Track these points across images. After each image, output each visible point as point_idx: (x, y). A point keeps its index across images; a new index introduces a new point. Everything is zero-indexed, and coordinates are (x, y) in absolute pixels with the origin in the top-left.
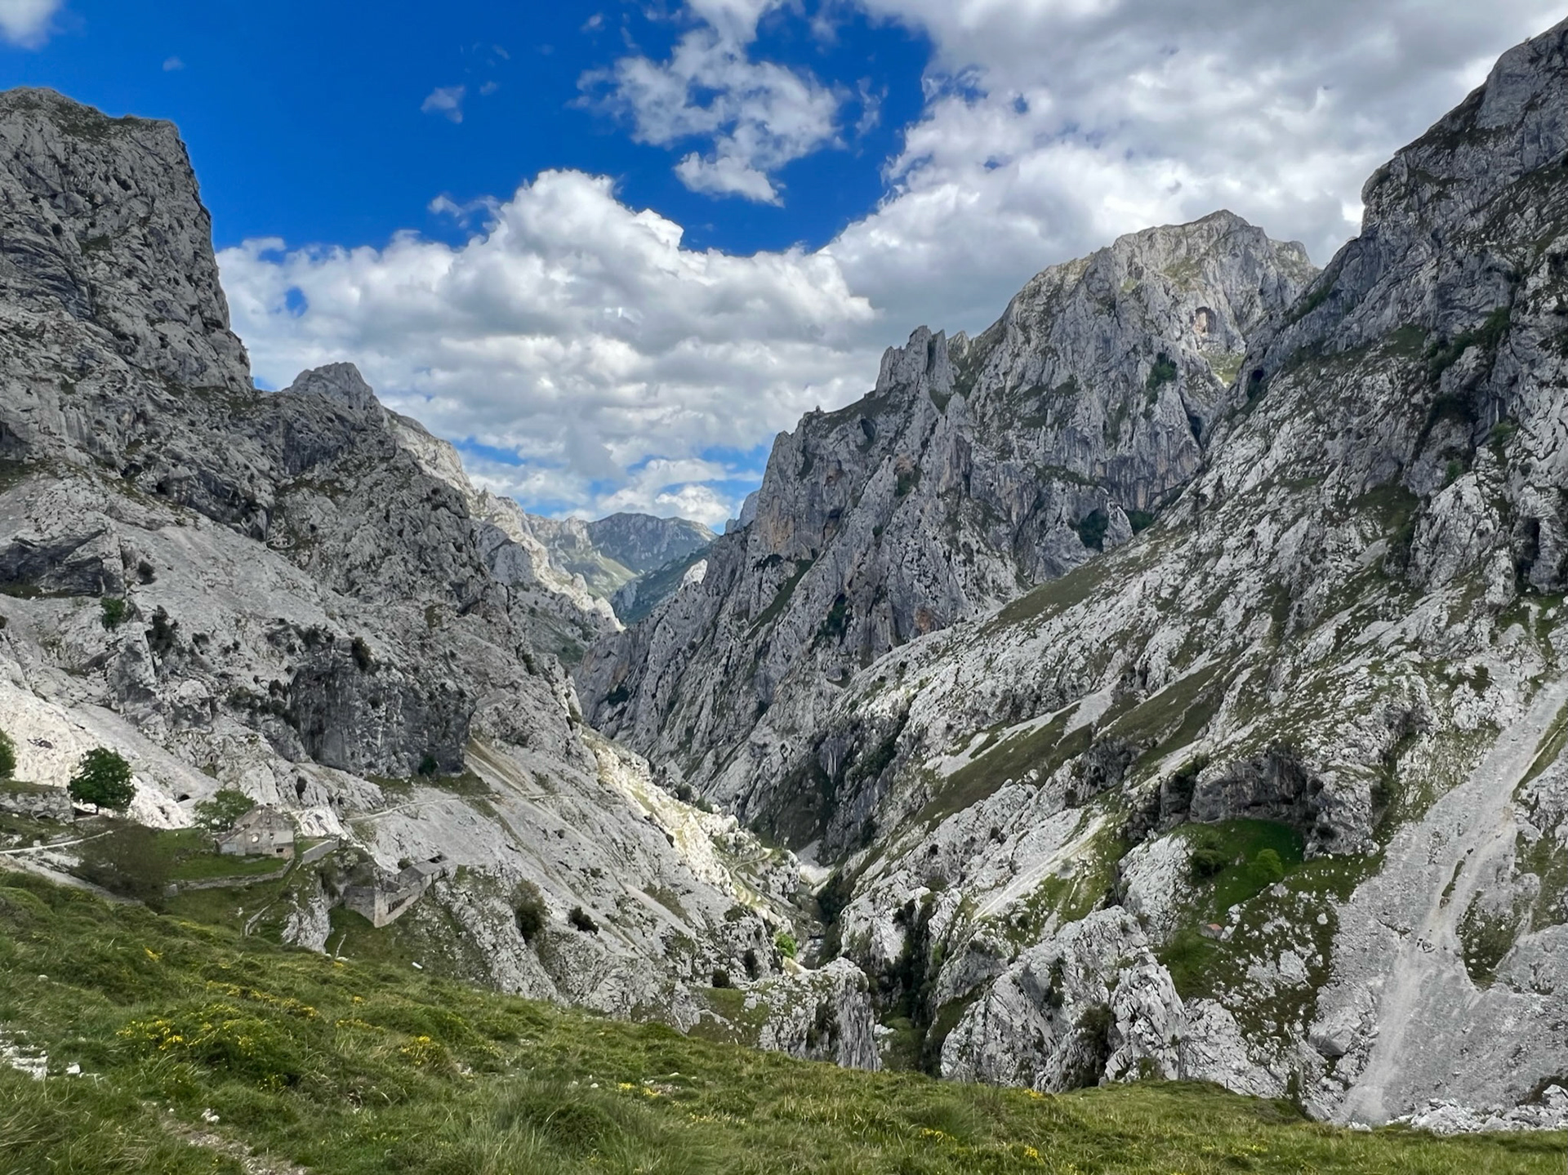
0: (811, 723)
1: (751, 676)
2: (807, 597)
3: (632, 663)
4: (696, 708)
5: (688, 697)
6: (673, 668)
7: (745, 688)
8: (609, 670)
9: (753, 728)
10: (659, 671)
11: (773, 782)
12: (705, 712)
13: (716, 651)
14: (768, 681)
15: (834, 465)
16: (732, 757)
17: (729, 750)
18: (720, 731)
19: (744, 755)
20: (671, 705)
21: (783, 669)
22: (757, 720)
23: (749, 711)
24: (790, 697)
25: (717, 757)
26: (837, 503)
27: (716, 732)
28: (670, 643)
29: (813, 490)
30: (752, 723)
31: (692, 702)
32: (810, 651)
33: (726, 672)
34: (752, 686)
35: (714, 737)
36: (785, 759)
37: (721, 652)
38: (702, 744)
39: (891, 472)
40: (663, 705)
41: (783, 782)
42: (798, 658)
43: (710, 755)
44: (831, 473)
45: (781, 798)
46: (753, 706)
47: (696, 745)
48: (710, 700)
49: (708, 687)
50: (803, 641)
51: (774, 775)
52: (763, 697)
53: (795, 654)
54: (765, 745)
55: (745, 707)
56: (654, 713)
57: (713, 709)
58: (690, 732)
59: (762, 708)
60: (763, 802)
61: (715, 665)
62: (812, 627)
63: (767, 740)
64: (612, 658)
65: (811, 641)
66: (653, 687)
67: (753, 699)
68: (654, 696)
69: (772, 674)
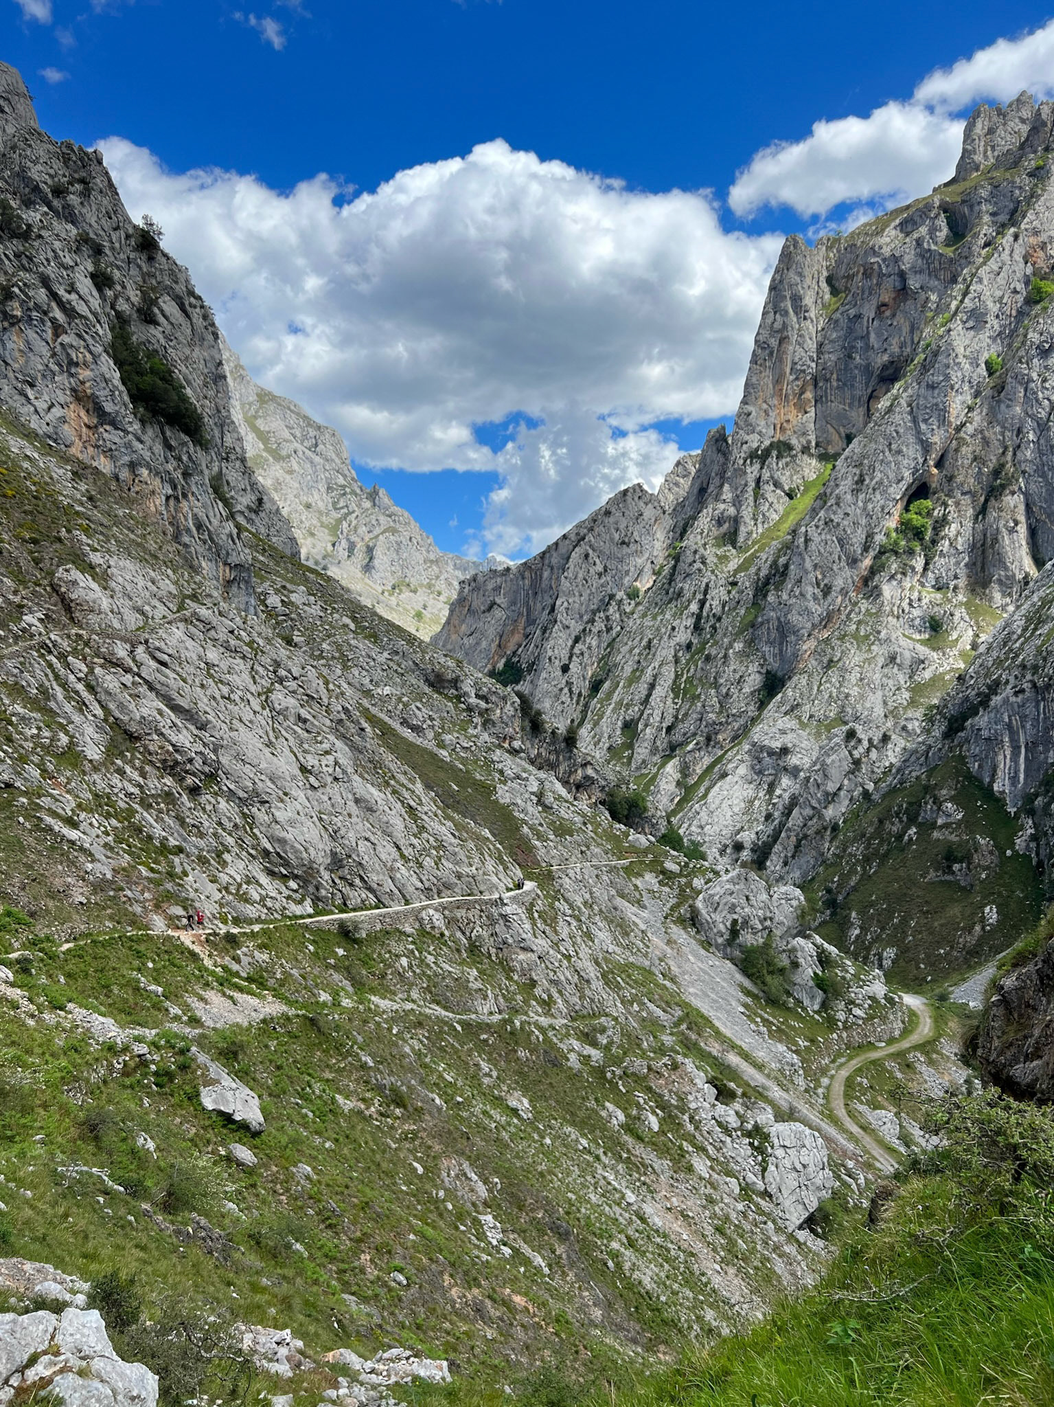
0: (879, 711)
1: (751, 626)
2: (861, 481)
3: (531, 622)
4: (643, 688)
5: (628, 670)
6: (600, 625)
7: (738, 646)
8: (492, 632)
9: (754, 720)
10: (577, 628)
11: (830, 813)
12: (659, 692)
13: (679, 594)
14: (784, 631)
15: (891, 283)
16: (715, 772)
17: (707, 761)
18: (688, 726)
19: (739, 768)
20: (596, 687)
21: (818, 609)
22: (762, 705)
23: (747, 690)
24: (831, 664)
25: (685, 770)
26: (895, 349)
27: (681, 728)
28: (595, 582)
29: (850, 330)
30: (752, 710)
31: (633, 679)
32: (866, 581)
33: (697, 628)
34: (750, 643)
35: (677, 737)
36: (857, 763)
37: (688, 595)
38: (654, 751)
39: (1018, 257)
40: (583, 686)
41: (853, 816)
42: (844, 592)
43: (671, 768)
44: (886, 297)
45: (857, 849)
46: (754, 681)
47: (641, 751)
48: (669, 673)
49: (665, 651)
50: (853, 562)
51: (831, 798)
52: (774, 665)
53: (839, 583)
54: (785, 751)
55: (740, 681)
56: (565, 697)
57: (675, 689)
58: (629, 727)
59: (773, 685)
60: (808, 858)
61: (679, 614)
62: (870, 536)
63: (789, 740)
64: (498, 613)
65: (867, 562)
66: (564, 654)
67: (754, 667)
68: (565, 669)
69: (794, 618)
